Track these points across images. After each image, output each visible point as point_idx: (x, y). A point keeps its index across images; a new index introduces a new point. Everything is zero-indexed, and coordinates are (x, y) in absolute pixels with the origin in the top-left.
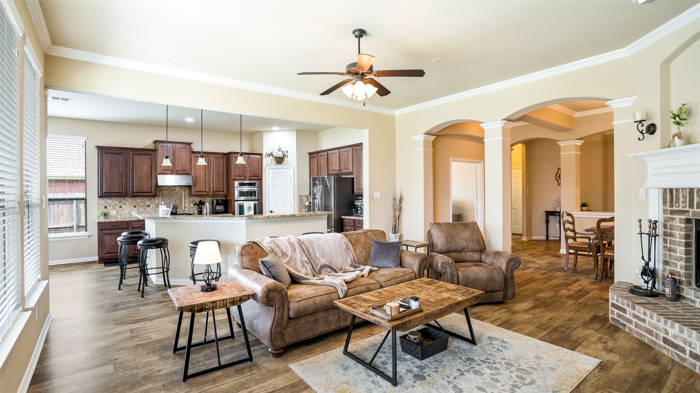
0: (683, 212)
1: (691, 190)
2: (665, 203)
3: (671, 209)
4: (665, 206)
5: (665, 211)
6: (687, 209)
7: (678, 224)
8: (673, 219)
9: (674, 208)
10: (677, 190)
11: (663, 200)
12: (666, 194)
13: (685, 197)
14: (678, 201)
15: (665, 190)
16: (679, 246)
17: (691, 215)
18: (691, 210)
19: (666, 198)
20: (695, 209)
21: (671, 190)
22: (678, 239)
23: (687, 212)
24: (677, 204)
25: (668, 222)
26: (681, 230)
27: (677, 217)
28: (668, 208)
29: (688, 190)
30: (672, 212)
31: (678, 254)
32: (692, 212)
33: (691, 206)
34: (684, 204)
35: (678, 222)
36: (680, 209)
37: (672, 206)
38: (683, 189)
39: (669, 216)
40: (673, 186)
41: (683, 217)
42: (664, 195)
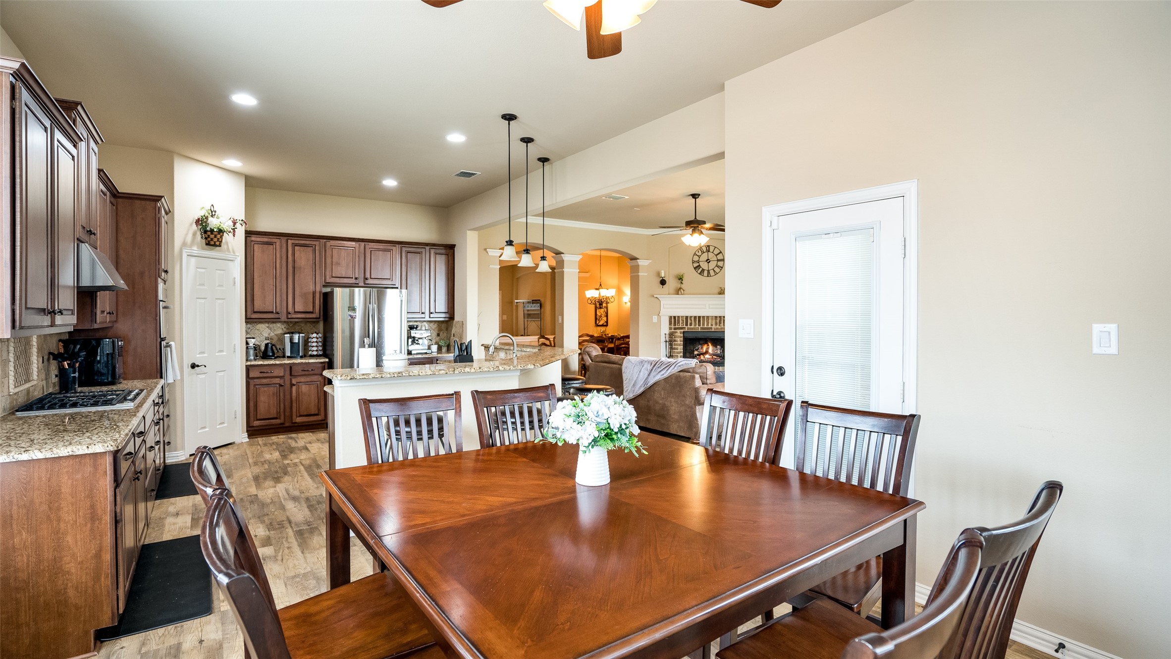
0: (682, 328)
1: (687, 317)
2: (670, 324)
3: (675, 327)
4: (671, 326)
5: (670, 329)
6: (684, 326)
7: (679, 335)
8: (676, 332)
9: (677, 326)
10: (678, 317)
11: (670, 323)
13: (683, 321)
14: (679, 323)
15: (671, 316)
16: (680, 346)
17: (687, 330)
18: (686, 327)
19: (672, 321)
20: (689, 326)
21: (675, 317)
22: (679, 343)
23: (685, 328)
25: (673, 334)
26: (681, 337)
27: (678, 331)
28: (673, 327)
30: (675, 329)
31: (679, 350)
32: (688, 328)
33: (687, 325)
34: (683, 324)
35: (679, 333)
36: (680, 326)
37: (675, 325)
38: (682, 317)
39: (673, 330)
40: (676, 314)
41: (683, 331)
42: (670, 320)
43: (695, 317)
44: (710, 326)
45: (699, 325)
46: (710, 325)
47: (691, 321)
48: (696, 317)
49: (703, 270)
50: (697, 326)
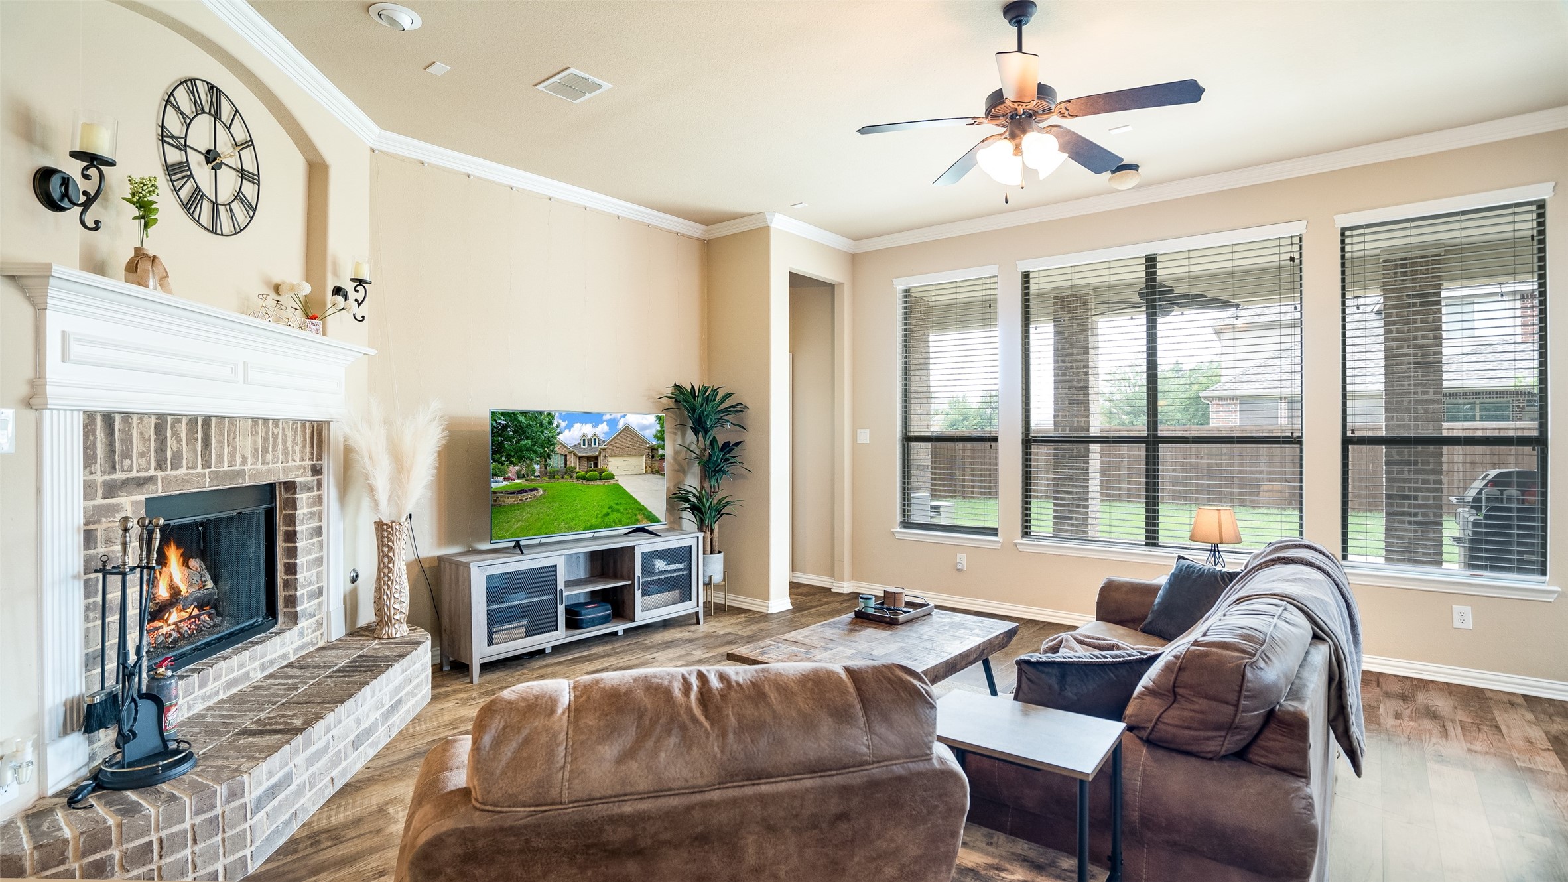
0: (141, 483)
1: (159, 421)
2: (88, 459)
3: (107, 478)
4: (91, 473)
5: (90, 490)
6: (151, 472)
8: (115, 510)
9: (119, 476)
10: (127, 416)
11: (87, 454)
12: (94, 434)
13: (144, 440)
14: (127, 455)
15: (90, 416)
17: (160, 489)
18: (159, 474)
19: (94, 443)
20: (168, 469)
21: (108, 418)
23: (152, 477)
24: (127, 462)
25: (99, 522)
27: (125, 497)
28: (100, 477)
29: (153, 420)
30: (111, 488)
32: (162, 479)
33: (160, 465)
34: (144, 459)
36: (135, 473)
37: (112, 468)
38: (138, 416)
39: (99, 501)
40: (116, 403)
41: (142, 498)
42: (86, 435)
43: (193, 420)
44: (237, 468)
45: (207, 464)
46: (238, 459)
47: (179, 440)
48: (196, 417)
49: (197, 195)
50: (199, 469)
